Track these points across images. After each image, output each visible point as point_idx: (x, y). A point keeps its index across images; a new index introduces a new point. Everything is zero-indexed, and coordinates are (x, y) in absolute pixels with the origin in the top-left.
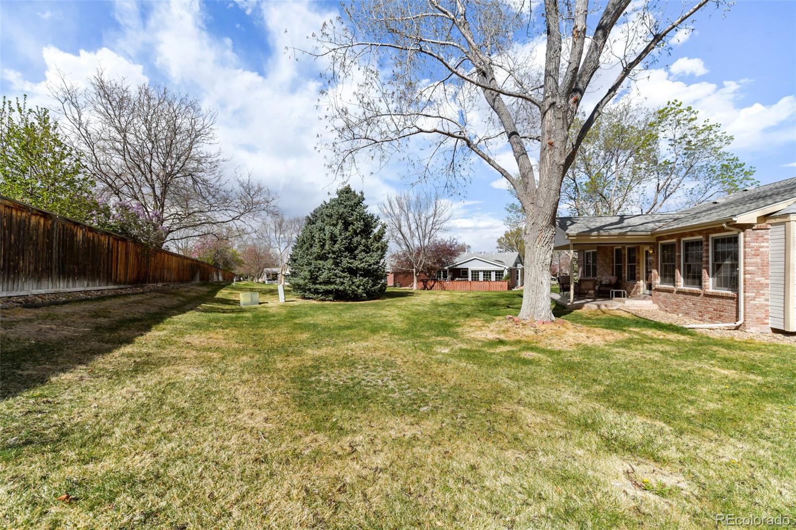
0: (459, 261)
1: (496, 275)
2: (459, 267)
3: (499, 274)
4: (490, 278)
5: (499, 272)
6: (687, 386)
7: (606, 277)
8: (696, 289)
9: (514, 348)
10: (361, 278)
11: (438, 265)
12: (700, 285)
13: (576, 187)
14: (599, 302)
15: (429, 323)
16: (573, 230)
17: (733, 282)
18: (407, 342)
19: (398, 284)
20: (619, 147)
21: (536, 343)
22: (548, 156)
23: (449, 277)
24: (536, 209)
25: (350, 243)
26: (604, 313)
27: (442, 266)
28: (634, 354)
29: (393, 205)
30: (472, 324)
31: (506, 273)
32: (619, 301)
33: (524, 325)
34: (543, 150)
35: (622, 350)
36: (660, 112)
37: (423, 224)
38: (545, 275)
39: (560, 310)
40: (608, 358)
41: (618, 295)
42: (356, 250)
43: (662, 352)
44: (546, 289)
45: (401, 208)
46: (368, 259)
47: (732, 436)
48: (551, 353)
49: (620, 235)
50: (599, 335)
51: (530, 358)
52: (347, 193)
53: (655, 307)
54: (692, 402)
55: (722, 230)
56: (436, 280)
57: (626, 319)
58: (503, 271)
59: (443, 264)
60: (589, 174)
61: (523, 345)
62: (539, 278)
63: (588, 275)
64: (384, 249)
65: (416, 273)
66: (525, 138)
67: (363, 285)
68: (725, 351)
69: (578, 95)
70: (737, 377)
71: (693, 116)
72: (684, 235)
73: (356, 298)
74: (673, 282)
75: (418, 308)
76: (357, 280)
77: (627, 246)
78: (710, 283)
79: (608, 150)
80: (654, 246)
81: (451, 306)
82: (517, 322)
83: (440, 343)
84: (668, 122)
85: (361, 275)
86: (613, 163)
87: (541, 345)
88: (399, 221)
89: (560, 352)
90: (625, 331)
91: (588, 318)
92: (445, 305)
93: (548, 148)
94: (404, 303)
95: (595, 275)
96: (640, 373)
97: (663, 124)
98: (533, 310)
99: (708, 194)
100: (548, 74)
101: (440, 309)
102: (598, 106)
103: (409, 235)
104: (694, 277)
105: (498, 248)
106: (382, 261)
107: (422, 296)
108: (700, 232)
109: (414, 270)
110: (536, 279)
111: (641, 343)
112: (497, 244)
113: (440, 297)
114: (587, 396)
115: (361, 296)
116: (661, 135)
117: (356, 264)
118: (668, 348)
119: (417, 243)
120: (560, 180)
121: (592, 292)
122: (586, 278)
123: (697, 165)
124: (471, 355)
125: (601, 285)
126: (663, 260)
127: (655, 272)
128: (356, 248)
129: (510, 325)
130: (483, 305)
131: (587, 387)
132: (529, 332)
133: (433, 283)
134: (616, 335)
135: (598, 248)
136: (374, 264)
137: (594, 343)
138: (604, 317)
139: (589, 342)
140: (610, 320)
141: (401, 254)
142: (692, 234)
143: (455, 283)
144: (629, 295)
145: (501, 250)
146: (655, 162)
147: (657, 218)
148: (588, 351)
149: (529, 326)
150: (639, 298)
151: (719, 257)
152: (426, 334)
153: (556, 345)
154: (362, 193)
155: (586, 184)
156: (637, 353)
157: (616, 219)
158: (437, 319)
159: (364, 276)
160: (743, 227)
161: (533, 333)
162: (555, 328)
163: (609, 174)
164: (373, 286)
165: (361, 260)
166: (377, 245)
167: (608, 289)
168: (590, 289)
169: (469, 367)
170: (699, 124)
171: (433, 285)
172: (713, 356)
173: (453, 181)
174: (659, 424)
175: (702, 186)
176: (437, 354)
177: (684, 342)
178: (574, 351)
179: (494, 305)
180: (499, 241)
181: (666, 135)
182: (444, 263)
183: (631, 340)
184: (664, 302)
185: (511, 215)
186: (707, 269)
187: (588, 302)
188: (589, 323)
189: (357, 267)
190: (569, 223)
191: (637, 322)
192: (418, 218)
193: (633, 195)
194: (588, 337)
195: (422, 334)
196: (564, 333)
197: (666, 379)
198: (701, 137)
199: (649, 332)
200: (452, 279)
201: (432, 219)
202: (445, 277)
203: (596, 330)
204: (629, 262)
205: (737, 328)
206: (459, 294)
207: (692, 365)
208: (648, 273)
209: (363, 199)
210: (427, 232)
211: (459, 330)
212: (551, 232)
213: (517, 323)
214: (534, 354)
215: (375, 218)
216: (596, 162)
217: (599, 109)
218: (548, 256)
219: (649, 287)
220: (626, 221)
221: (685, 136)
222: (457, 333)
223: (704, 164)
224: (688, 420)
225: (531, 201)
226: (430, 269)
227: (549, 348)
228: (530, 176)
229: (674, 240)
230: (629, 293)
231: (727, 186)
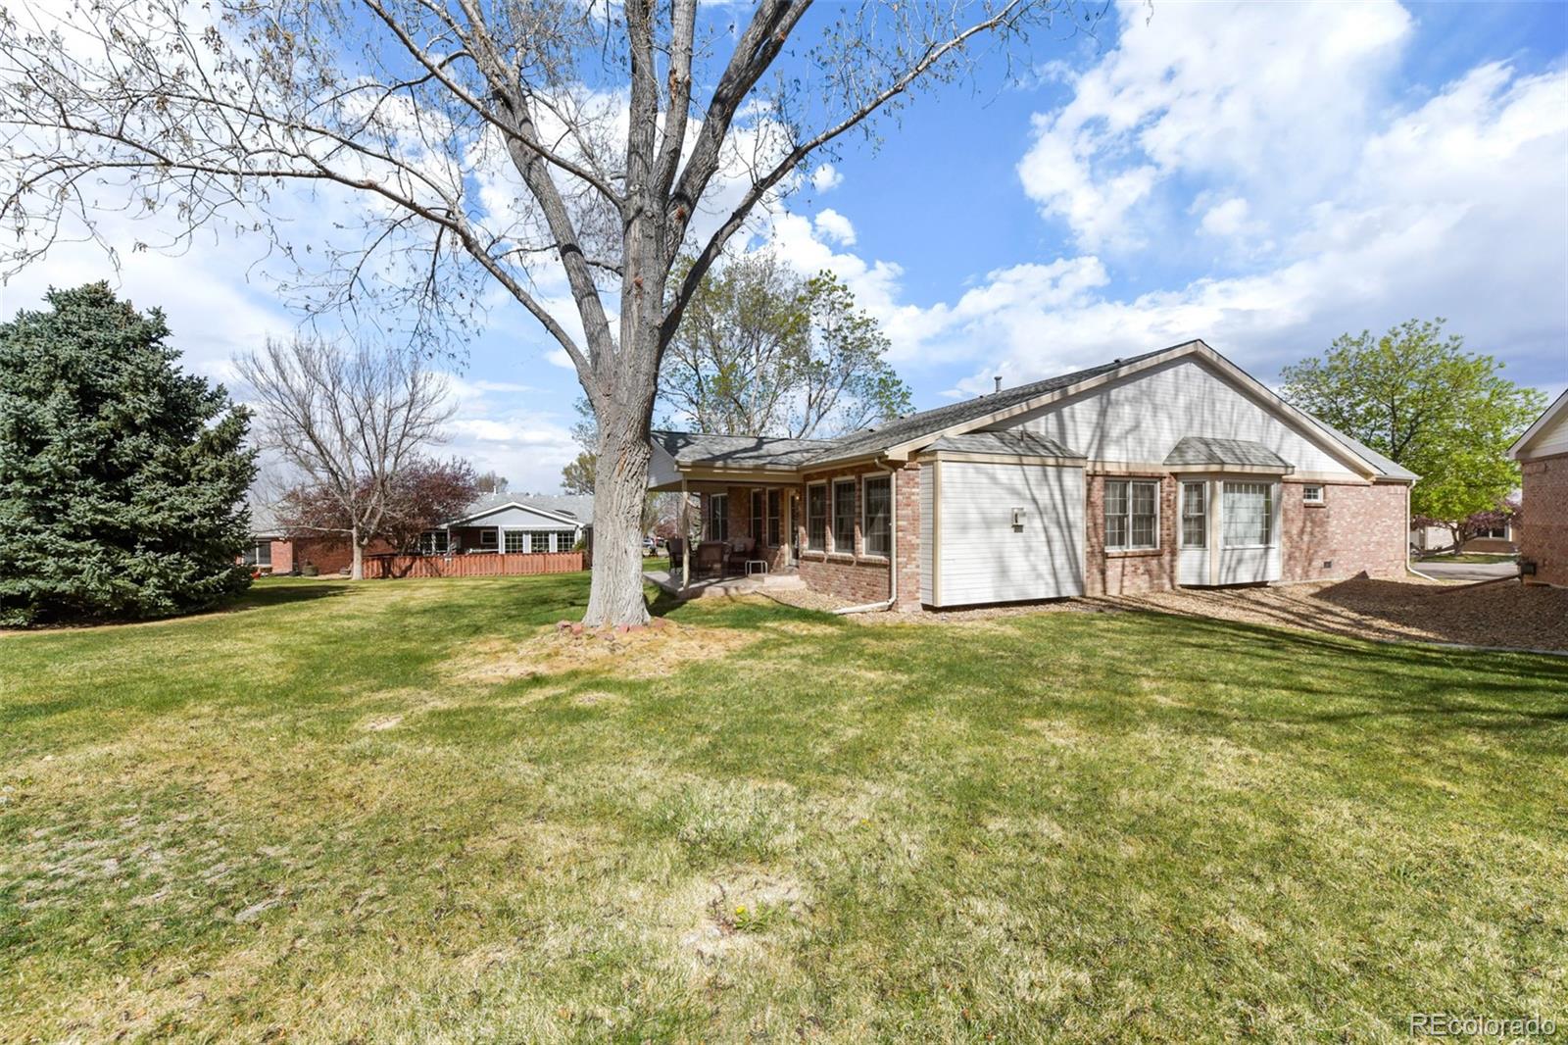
0: (475, 512)
1: (559, 540)
2: (476, 524)
3: (565, 538)
4: (547, 546)
5: (566, 533)
6: (825, 707)
7: (740, 541)
8: (848, 555)
9: (562, 690)
10: (151, 554)
11: (421, 521)
12: (853, 549)
13: (699, 384)
14: (728, 583)
15: (364, 661)
16: (687, 456)
17: (884, 544)
18: (274, 719)
19: (306, 569)
20: (761, 328)
21: (609, 671)
22: (634, 308)
23: (451, 546)
24: (614, 406)
25: (104, 454)
26: (733, 600)
27: (433, 522)
28: (764, 667)
29: (285, 364)
30: (480, 648)
31: (579, 536)
32: (757, 579)
33: (591, 637)
34: (626, 293)
35: (750, 662)
36: (812, 283)
37: (380, 422)
38: (632, 537)
39: (664, 603)
40: (725, 680)
41: (757, 569)
42: (131, 473)
43: (802, 657)
44: (634, 564)
45: (311, 373)
46: (178, 500)
47: (867, 778)
48: (631, 687)
49: (756, 468)
50: (720, 640)
51: (589, 705)
52: (95, 303)
53: (803, 585)
54: (827, 734)
55: (873, 468)
56: (415, 556)
57: (762, 608)
58: (572, 533)
59: (438, 517)
60: (719, 363)
61: (581, 680)
62: (622, 543)
63: (716, 537)
64: (240, 477)
65: (361, 538)
66: (598, 264)
67: (161, 575)
68: (874, 642)
69: (685, 207)
70: (882, 680)
71: (849, 300)
72: (835, 473)
73: (130, 611)
74: (824, 546)
75: (346, 623)
76: (135, 562)
77: (768, 488)
78: (862, 543)
79: (745, 328)
80: (800, 488)
81: (442, 613)
82: (577, 633)
83: (379, 707)
84: (821, 301)
85: (149, 547)
86: (753, 351)
87: (617, 675)
88: (304, 404)
89: (650, 682)
90: (758, 628)
91: (709, 613)
92: (425, 611)
93: (634, 292)
94: (306, 615)
95: (725, 538)
96: (768, 698)
97: (815, 303)
98: (609, 606)
99: (866, 419)
100: (633, 150)
101: (410, 620)
102: (716, 237)
103: (338, 445)
104: (847, 540)
105: (564, 485)
106: (237, 507)
107: (367, 594)
108: (852, 470)
109: (354, 532)
110: (615, 544)
111: (778, 645)
112: (563, 478)
113: (418, 594)
114: (678, 763)
115: (155, 606)
116: (813, 320)
117: (127, 515)
118: (810, 649)
119: (361, 466)
120: (654, 355)
121: (717, 566)
122: (712, 542)
123: (855, 373)
124: (450, 725)
125: (733, 553)
126: (812, 512)
127: (802, 530)
128: (133, 468)
129: (563, 640)
130: (520, 604)
131: (684, 743)
132: (599, 651)
133: (408, 562)
134: (748, 637)
135: (730, 490)
136: (203, 515)
137: (711, 656)
138: (732, 607)
139: (701, 657)
140: (740, 612)
141: (314, 491)
142: (843, 472)
143: (465, 560)
144: (771, 569)
145: (572, 490)
146: (807, 360)
147: (806, 445)
148: (696, 672)
149: (601, 639)
150: (783, 573)
151: (871, 508)
152: (344, 689)
153: (646, 669)
154: (157, 313)
155: (714, 380)
156: (770, 665)
157: (752, 443)
158: (393, 646)
159: (166, 547)
160: (896, 465)
161: (607, 651)
162: (649, 636)
163: (748, 368)
164: (201, 575)
165: (153, 502)
166: (213, 464)
167: (741, 559)
168: (715, 561)
169: (439, 753)
170: (855, 312)
171: (410, 567)
172: (860, 654)
173: (434, 323)
174: (780, 785)
175: (860, 405)
176: (359, 735)
177: (832, 636)
178: (675, 678)
179: (544, 601)
180: (567, 471)
181: (820, 322)
182: (438, 515)
183: (764, 644)
184: (813, 577)
185: (584, 421)
186: (860, 524)
187: (711, 584)
188: (708, 621)
189: (132, 523)
190: (681, 442)
191: (777, 612)
192: (363, 406)
193: (779, 409)
194: (702, 647)
195: (334, 689)
196: (663, 644)
197: (801, 700)
198: (858, 334)
199: (792, 627)
200: (460, 552)
201: (404, 412)
202: (442, 546)
203: (717, 632)
204: (771, 515)
205: (890, 608)
206: (472, 583)
207: (837, 671)
208: (795, 533)
209: (165, 332)
210: (392, 440)
211: (443, 666)
212: (641, 454)
213: (577, 635)
214: (601, 694)
215: (212, 388)
216: (729, 344)
217: (719, 243)
218: (637, 500)
219: (796, 554)
220: (765, 447)
221: (839, 329)
222: (434, 676)
223: (861, 373)
224: (820, 767)
225: (604, 390)
226: (400, 530)
227: (632, 677)
228: (602, 340)
229: (824, 481)
230: (771, 565)
231: (885, 410)
